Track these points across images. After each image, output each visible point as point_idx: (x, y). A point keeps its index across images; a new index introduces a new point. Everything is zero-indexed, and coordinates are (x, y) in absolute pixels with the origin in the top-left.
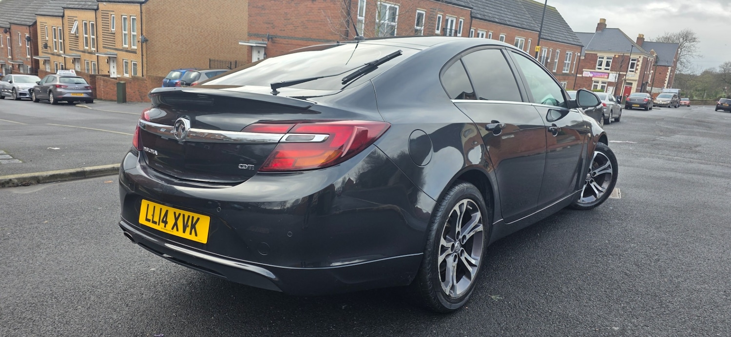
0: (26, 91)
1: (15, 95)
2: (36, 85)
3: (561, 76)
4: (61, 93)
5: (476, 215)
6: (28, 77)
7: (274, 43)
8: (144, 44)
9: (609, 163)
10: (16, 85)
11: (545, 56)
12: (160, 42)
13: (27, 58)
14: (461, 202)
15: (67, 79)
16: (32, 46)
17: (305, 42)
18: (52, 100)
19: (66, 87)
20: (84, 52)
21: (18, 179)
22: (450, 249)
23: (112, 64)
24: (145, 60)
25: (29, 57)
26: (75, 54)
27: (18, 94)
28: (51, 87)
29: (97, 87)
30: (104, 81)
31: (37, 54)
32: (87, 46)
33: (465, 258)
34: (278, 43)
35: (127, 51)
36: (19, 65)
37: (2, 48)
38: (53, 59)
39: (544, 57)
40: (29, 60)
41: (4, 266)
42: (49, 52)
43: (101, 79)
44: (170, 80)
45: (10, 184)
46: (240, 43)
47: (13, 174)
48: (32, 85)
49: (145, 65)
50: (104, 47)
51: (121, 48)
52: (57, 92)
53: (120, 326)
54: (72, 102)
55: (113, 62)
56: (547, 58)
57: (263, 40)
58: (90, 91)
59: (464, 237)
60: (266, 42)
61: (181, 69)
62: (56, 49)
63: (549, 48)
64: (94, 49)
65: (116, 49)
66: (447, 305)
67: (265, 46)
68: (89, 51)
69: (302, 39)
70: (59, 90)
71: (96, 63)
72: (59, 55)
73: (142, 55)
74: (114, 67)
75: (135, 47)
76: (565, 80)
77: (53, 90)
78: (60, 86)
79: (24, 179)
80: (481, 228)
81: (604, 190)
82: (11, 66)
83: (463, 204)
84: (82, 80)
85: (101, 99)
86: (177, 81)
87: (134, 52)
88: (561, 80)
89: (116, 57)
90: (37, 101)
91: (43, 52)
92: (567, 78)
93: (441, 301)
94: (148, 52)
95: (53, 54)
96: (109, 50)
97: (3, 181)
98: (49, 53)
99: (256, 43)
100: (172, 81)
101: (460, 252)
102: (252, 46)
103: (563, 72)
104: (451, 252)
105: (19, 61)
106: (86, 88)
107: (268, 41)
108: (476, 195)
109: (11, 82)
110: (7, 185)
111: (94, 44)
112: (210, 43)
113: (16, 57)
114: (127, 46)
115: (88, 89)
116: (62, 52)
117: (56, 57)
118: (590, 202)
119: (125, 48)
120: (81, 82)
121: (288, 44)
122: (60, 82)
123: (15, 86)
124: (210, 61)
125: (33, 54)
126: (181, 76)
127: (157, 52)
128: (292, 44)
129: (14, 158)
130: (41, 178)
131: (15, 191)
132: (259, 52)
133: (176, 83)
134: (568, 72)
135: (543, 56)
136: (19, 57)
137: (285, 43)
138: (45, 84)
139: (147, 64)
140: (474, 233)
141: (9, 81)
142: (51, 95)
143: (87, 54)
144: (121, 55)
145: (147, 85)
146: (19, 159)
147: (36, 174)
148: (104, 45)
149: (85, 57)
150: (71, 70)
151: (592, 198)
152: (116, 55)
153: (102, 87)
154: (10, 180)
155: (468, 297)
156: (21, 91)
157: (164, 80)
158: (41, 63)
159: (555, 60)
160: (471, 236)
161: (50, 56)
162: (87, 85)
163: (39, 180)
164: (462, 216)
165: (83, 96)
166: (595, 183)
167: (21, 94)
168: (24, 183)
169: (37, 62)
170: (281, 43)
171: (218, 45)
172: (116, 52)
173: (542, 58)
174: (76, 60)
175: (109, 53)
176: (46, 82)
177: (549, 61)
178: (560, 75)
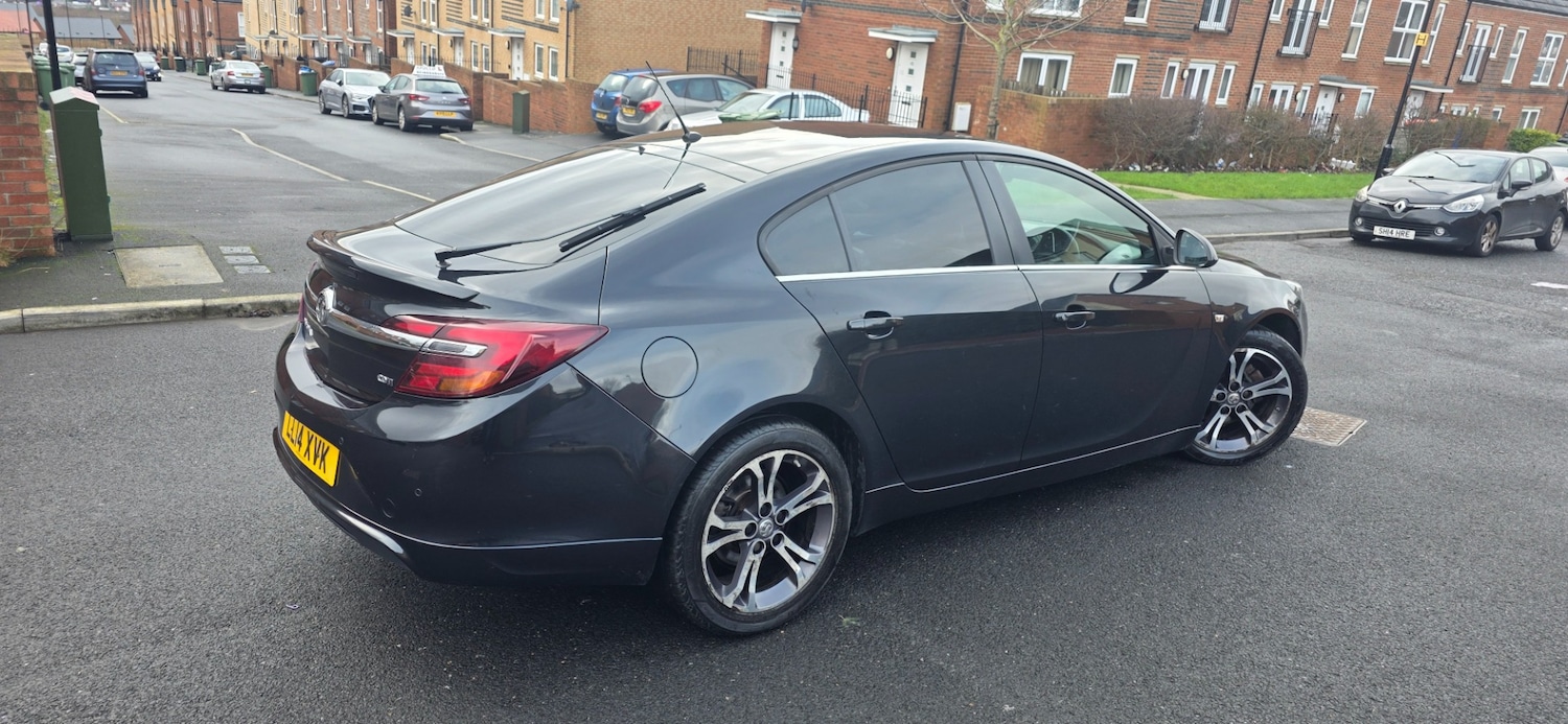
0: (364, 102)
1: (346, 109)
2: (379, 92)
3: (1524, 95)
4: (418, 111)
5: (813, 478)
6: (370, 75)
7: (815, 15)
8: (572, 14)
9: (1283, 374)
10: (348, 89)
11: (1484, 44)
12: (601, 9)
13: (378, 34)
14: (766, 456)
15: (430, 84)
16: (387, 10)
17: (877, 15)
18: (402, 123)
19: (426, 100)
20: (470, 25)
21: (253, 304)
22: (743, 533)
23: (516, 52)
24: (571, 45)
25: (380, 30)
26: (455, 28)
27: (351, 109)
28: (402, 98)
29: (485, 97)
30: (496, 86)
31: (393, 26)
32: (475, 12)
33: (786, 548)
34: (823, 17)
35: (542, 27)
36: (365, 46)
37: (339, 11)
38: (420, 36)
39: (1480, 46)
40: (381, 37)
41: (157, 466)
42: (414, 23)
43: (491, 83)
44: (606, 92)
45: (241, 313)
46: (748, 16)
47: (247, 294)
48: (374, 92)
49: (571, 56)
50: (504, 18)
51: (531, 20)
52: (411, 108)
53: (252, 584)
54: (435, 128)
55: (519, 47)
56: (1488, 50)
57: (793, 9)
58: (468, 108)
59: (785, 513)
60: (800, 14)
61: (628, 70)
62: (425, 18)
63: (1498, 24)
64: (487, 21)
65: (525, 23)
66: (726, 624)
67: (798, 21)
68: (479, 24)
69: (871, 9)
70: (414, 104)
71: (490, 48)
72: (429, 30)
73: (568, 36)
74: (519, 57)
75: (555, 20)
76: (1534, 103)
77: (403, 104)
78: (416, 97)
79: (263, 305)
80: (828, 498)
81: (1271, 430)
82: (351, 47)
83: (773, 458)
84: (455, 87)
85: (489, 122)
86: (618, 95)
87: (553, 29)
88: (1524, 103)
89: (522, 39)
90: (380, 122)
91: (403, 23)
92: (1541, 99)
93: (709, 617)
94: (579, 30)
95: (419, 27)
96: (512, 24)
97: (229, 307)
98: (413, 26)
99: (778, 16)
100: (609, 94)
101: (772, 538)
102: (772, 23)
103: (1533, 83)
104: (745, 537)
105: (365, 37)
106: (461, 102)
107: (804, 11)
108: (809, 444)
109: (340, 84)
110: (234, 315)
111: (486, 10)
112: (698, 12)
113: (361, 30)
114: (541, 17)
115: (464, 105)
116: (434, 24)
117: (424, 32)
118: (1235, 450)
119: (538, 20)
120: (454, 90)
121: (842, 19)
122: (417, 89)
123: (347, 93)
124: (690, 50)
125: (387, 25)
126: (626, 83)
127: (595, 29)
128: (849, 20)
129: (261, 264)
130: (289, 305)
131: (244, 325)
132: (784, 35)
133: (617, 98)
134: (1547, 84)
135: (1477, 43)
136: (365, 30)
137: (837, 15)
138: (393, 92)
139: (575, 54)
140: (808, 507)
141: (338, 81)
142: (401, 114)
143: (474, 30)
144: (534, 36)
145: (568, 99)
146: (268, 266)
147: (282, 297)
148: (504, 14)
149: (472, 35)
150: (437, 66)
151: (1240, 444)
152: (524, 34)
153: (492, 98)
154: (241, 305)
155: (785, 614)
156: (356, 102)
157: (596, 91)
158: (400, 43)
159: (1512, 55)
160: (801, 511)
161: (414, 30)
162: (464, 96)
163: (285, 307)
164: (773, 478)
165: (456, 116)
166: (1249, 413)
167: (355, 107)
168: (261, 312)
169: (393, 40)
170: (829, 17)
171: (713, 15)
172: (523, 28)
173: (1475, 48)
174: (458, 41)
175: (512, 30)
176: (395, 88)
177: (1493, 56)
178: (1521, 91)
